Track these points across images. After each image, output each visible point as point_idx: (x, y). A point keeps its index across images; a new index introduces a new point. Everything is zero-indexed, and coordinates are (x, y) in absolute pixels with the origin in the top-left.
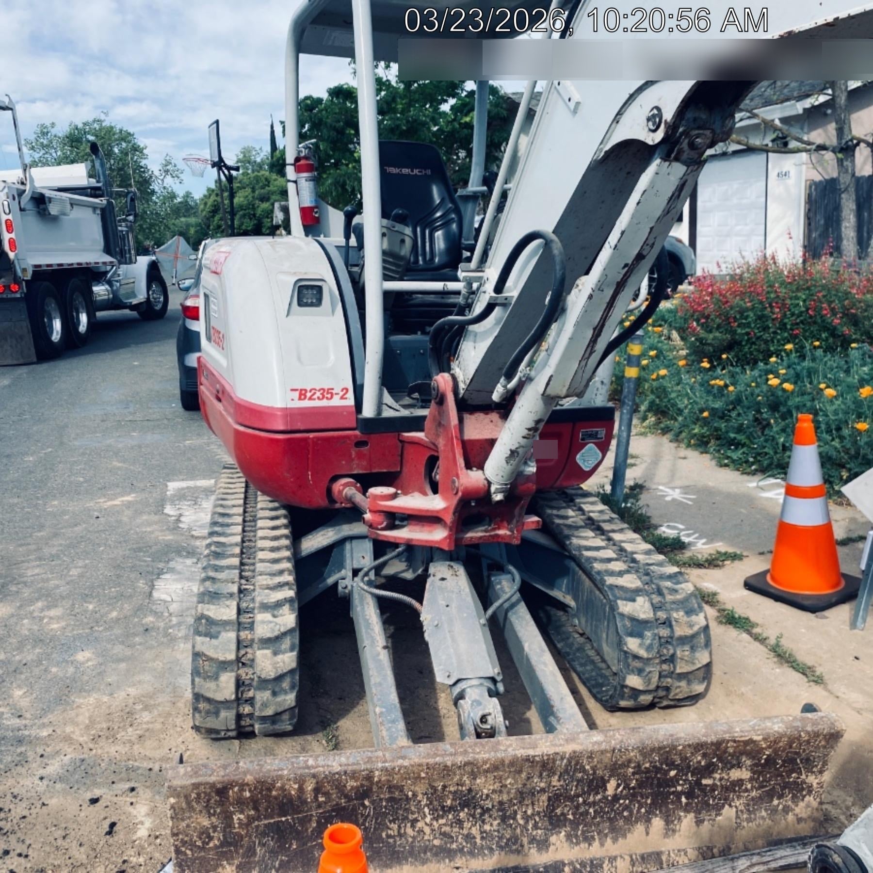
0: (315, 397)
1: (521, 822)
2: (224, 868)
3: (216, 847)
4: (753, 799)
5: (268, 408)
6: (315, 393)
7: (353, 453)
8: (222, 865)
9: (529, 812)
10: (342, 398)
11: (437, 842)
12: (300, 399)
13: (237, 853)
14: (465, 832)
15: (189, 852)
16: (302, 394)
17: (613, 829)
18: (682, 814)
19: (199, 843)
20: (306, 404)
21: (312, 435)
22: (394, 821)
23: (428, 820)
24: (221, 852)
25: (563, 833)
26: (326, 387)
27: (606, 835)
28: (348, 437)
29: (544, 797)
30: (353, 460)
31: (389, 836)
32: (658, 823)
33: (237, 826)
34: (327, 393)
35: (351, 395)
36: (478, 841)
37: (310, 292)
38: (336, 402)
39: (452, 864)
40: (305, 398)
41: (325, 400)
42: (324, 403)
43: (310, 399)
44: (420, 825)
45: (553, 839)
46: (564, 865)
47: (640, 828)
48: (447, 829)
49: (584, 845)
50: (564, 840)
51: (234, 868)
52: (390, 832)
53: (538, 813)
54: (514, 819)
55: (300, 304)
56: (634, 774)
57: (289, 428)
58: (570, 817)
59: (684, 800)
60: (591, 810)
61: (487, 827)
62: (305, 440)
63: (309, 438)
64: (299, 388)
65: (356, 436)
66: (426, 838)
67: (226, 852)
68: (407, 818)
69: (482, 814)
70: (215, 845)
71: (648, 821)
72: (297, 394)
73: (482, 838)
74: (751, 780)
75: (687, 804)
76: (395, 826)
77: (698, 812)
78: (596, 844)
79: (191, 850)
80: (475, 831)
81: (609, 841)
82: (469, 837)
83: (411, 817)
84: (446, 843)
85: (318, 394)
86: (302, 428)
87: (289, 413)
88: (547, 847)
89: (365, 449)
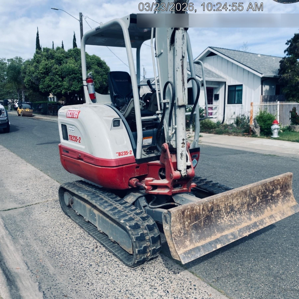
0: (123, 154)
1: (244, 214)
2: (186, 242)
3: (183, 236)
4: (282, 199)
5: (110, 160)
6: (123, 153)
7: (135, 170)
8: (186, 241)
9: (244, 211)
10: (130, 154)
11: (229, 223)
12: (119, 156)
13: (188, 236)
14: (234, 219)
15: (177, 239)
16: (119, 154)
17: (261, 212)
18: (272, 205)
19: (179, 235)
20: (121, 157)
21: (124, 166)
22: (218, 219)
23: (225, 217)
24: (184, 237)
25: (253, 215)
26: (125, 151)
27: (261, 214)
28: (134, 165)
29: (246, 205)
30: (135, 172)
31: (219, 224)
32: (268, 208)
33: (186, 227)
34: (126, 153)
35: (132, 152)
36: (237, 221)
37: (116, 122)
38: (129, 155)
39: (235, 228)
40: (120, 155)
41: (126, 155)
42: (126, 156)
43: (122, 155)
44: (224, 219)
45: (251, 217)
46: (257, 222)
47: (266, 210)
48: (230, 219)
49: (258, 217)
50: (253, 217)
51: (189, 241)
52: (219, 222)
53: (246, 210)
54: (242, 213)
55: (114, 126)
56: (261, 194)
57: (118, 165)
58: (252, 210)
59: (271, 201)
60: (256, 208)
61: (238, 217)
62: (123, 168)
63: (123, 167)
64: (118, 152)
65: (136, 165)
66: (227, 223)
67: (185, 237)
68: (221, 217)
69: (236, 213)
70: (183, 235)
71: (267, 208)
72: (118, 154)
73: (238, 220)
74: (281, 193)
75: (272, 202)
76: (219, 220)
77: (274, 204)
78: (260, 216)
79: (177, 238)
80: (236, 218)
81: (262, 215)
82: (235, 220)
83: (222, 217)
84: (231, 223)
85: (124, 153)
86: (121, 165)
87: (117, 161)
88: (251, 219)
89: (138, 169)
